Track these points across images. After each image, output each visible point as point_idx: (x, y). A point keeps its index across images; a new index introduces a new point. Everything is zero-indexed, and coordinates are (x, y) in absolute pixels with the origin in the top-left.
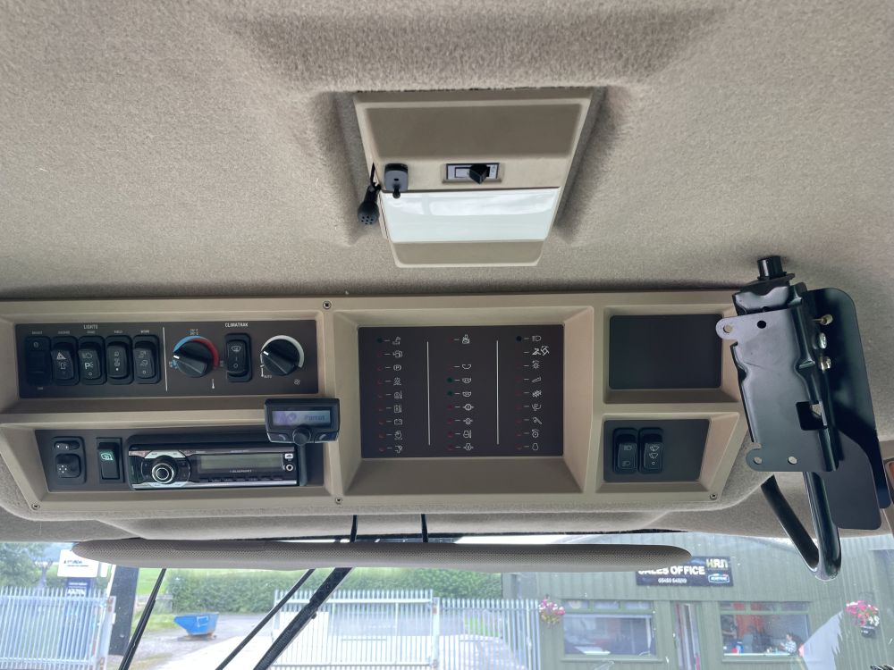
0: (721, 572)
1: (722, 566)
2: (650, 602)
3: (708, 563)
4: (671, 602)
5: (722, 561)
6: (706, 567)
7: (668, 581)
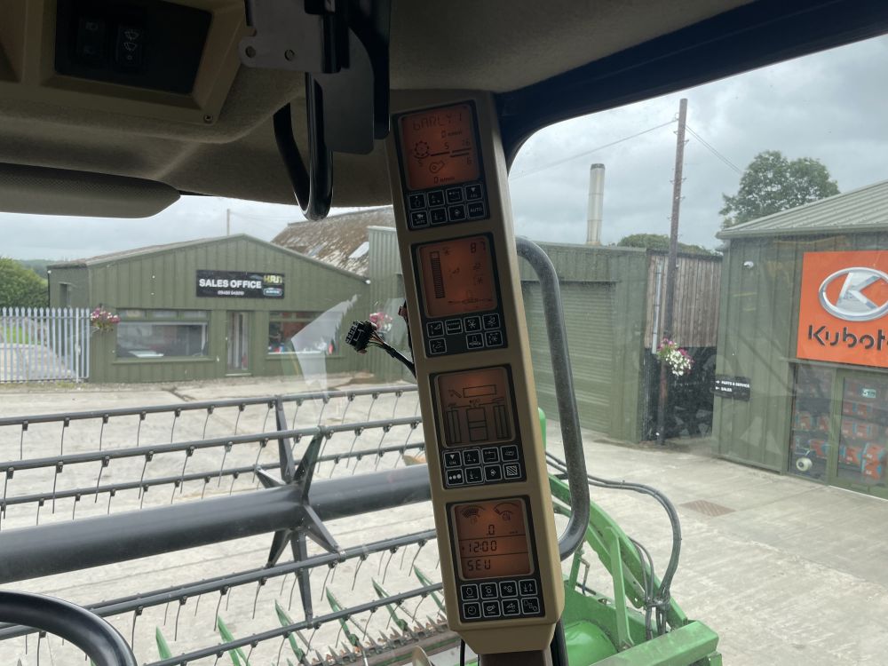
0: (275, 286)
1: (277, 282)
2: (209, 311)
3: (265, 279)
4: (228, 311)
5: (278, 277)
6: (262, 281)
7: (227, 293)
